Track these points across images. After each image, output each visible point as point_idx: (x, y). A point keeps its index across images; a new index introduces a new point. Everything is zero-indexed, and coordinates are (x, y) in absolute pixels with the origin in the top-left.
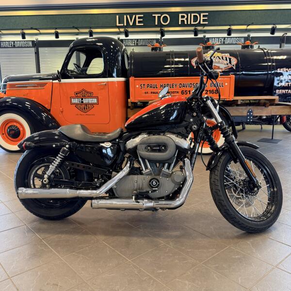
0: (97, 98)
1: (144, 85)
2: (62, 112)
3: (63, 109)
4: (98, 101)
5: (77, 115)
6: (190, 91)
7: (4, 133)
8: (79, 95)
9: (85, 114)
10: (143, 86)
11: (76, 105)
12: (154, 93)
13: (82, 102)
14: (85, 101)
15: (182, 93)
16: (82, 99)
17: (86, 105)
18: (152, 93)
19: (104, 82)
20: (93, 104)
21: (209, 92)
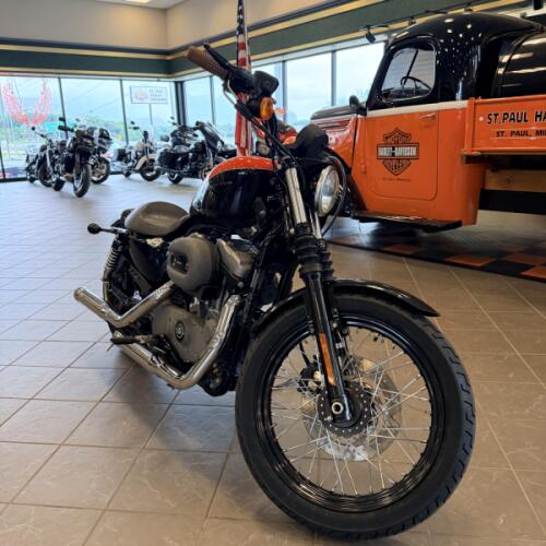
0: (417, 145)
1: (496, 115)
2: (365, 173)
3: (366, 167)
4: (418, 151)
5: (384, 179)
8: (389, 140)
9: (396, 177)
10: (493, 117)
11: (384, 159)
12: (518, 134)
13: (393, 154)
14: (399, 152)
16: (394, 149)
17: (399, 160)
18: (512, 133)
19: (430, 112)
20: (409, 159)
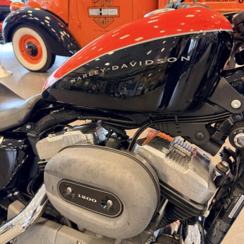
0: (118, 8)
2: (80, 27)
3: (80, 23)
4: (119, 12)
5: (96, 30)
7: (23, 49)
8: (96, 4)
9: (104, 29)
11: (94, 17)
13: (101, 14)
14: (104, 12)
16: (101, 10)
17: (105, 18)
20: (112, 17)
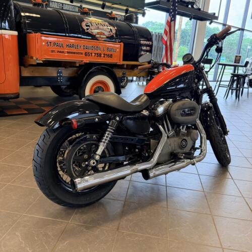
6: (91, 53)
10: (49, 44)
12: (60, 52)
15: (86, 54)
18: (58, 52)
21: (106, 56)
